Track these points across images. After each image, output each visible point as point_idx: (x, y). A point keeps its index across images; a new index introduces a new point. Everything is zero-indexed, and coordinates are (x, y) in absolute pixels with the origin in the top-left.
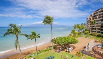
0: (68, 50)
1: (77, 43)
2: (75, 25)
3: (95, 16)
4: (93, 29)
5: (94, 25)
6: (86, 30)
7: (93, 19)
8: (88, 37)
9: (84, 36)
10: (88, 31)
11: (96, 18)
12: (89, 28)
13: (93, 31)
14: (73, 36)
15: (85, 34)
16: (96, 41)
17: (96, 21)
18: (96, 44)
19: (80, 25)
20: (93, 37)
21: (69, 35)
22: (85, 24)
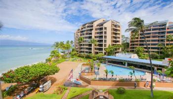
0: (43, 87)
1: (57, 72)
2: (57, 43)
3: (82, 32)
4: (81, 48)
5: (82, 43)
6: (73, 50)
7: (81, 35)
8: (76, 60)
9: (71, 59)
10: (76, 52)
11: (84, 34)
12: (77, 47)
13: (81, 52)
14: (55, 61)
15: (73, 56)
16: (83, 65)
17: (84, 38)
18: (84, 68)
19: (65, 43)
20: (82, 59)
21: (47, 60)
22: (72, 41)
